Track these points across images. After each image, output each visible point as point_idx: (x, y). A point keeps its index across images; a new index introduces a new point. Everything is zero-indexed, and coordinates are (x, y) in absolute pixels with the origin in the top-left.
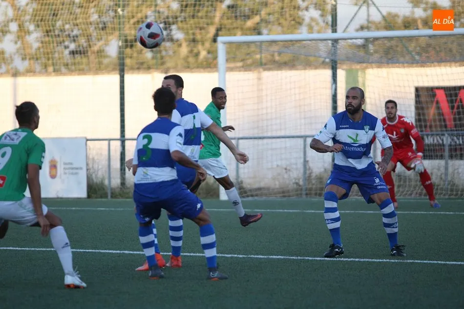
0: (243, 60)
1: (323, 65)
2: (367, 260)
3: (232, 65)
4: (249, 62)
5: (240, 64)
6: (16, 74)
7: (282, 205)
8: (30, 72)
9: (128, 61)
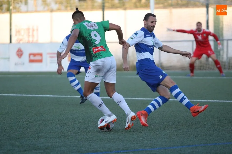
0: (162, 3)
1: (202, 5)
2: (223, 101)
3: (157, 6)
4: (166, 4)
5: (161, 5)
6: (52, 11)
7: (181, 75)
8: (59, 10)
9: (107, 5)
